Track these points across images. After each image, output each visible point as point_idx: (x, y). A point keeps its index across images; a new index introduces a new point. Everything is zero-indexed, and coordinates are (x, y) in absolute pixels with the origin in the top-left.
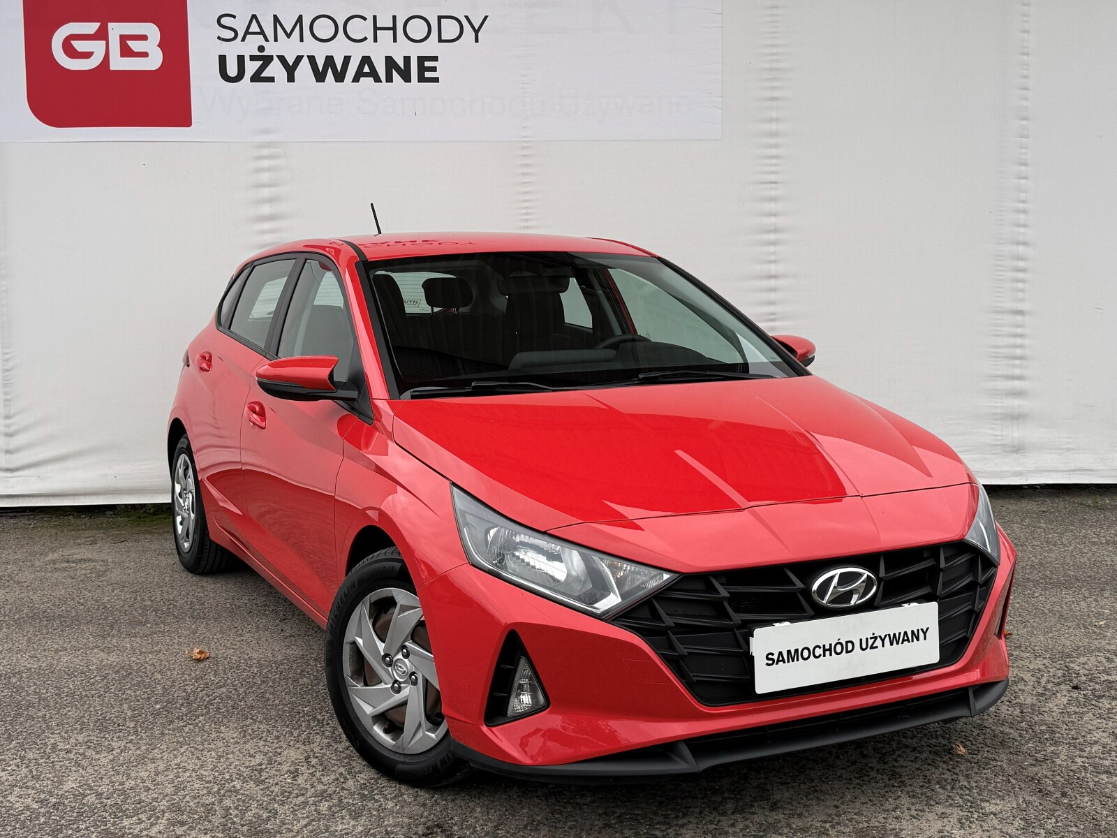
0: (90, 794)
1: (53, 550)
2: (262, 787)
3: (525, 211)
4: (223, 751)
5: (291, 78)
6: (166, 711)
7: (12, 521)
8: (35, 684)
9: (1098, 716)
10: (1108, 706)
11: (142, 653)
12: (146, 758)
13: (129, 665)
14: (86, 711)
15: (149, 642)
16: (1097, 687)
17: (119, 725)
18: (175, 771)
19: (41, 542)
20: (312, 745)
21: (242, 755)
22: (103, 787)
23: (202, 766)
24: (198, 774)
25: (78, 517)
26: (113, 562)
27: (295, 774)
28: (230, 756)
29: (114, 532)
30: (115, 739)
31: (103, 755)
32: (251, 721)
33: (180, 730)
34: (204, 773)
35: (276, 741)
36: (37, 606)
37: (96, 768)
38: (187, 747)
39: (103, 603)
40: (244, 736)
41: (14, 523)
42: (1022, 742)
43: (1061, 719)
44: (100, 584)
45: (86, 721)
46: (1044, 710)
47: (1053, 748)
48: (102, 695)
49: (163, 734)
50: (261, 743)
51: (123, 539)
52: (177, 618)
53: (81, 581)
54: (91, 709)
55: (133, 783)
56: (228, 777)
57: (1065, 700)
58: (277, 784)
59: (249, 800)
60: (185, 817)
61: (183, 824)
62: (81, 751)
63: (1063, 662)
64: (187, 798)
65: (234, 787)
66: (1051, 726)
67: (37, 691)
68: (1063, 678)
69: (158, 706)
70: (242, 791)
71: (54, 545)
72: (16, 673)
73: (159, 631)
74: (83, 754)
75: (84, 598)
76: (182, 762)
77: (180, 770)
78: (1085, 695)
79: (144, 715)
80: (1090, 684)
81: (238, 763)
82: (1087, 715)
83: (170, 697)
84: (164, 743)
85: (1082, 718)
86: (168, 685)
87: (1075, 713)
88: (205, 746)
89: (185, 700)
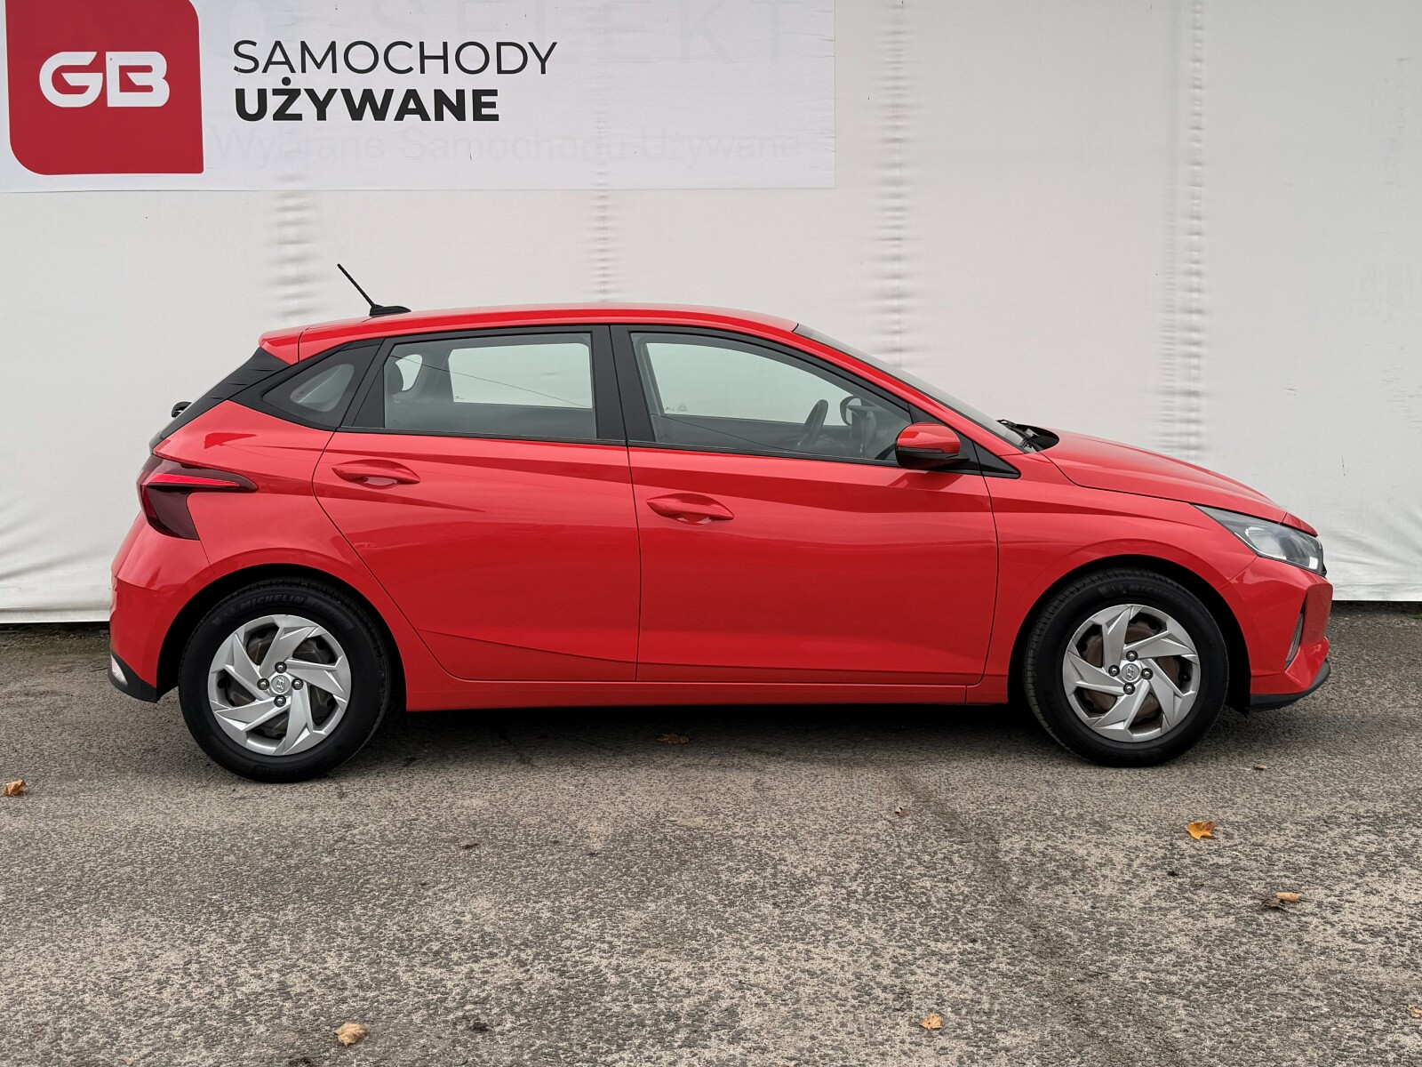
1: (17, 679)
2: (116, 1001)
3: (602, 272)
4: (91, 952)
5: (321, 116)
6: (48, 896)
9: (1187, 913)
10: (1204, 900)
13: (33, 833)
16: (1200, 873)
18: (21, 978)
19: (9, 669)
20: (201, 946)
21: (110, 958)
23: (57, 971)
24: (47, 982)
25: (66, 637)
27: (162, 985)
28: (96, 959)
29: (100, 657)
32: (143, 911)
33: (52, 922)
34: (56, 981)
35: (160, 939)
38: (50, 945)
39: (42, 750)
40: (125, 932)
42: (1079, 948)
43: (1140, 916)
46: (1122, 903)
47: (1115, 957)
50: (142, 941)
53: (31, 720)
56: (81, 987)
57: (1153, 891)
58: (135, 998)
63: (1169, 838)
65: (82, 1001)
66: (1123, 926)
68: (1162, 861)
71: (22, 672)
76: (35, 965)
77: (27, 977)
78: (1181, 884)
79: (18, 901)
80: (1193, 869)
81: (101, 969)
82: (1173, 912)
83: (61, 877)
84: (24, 939)
85: (1165, 915)
86: (65, 862)
87: (1160, 909)
88: (73, 945)
89: (77, 880)
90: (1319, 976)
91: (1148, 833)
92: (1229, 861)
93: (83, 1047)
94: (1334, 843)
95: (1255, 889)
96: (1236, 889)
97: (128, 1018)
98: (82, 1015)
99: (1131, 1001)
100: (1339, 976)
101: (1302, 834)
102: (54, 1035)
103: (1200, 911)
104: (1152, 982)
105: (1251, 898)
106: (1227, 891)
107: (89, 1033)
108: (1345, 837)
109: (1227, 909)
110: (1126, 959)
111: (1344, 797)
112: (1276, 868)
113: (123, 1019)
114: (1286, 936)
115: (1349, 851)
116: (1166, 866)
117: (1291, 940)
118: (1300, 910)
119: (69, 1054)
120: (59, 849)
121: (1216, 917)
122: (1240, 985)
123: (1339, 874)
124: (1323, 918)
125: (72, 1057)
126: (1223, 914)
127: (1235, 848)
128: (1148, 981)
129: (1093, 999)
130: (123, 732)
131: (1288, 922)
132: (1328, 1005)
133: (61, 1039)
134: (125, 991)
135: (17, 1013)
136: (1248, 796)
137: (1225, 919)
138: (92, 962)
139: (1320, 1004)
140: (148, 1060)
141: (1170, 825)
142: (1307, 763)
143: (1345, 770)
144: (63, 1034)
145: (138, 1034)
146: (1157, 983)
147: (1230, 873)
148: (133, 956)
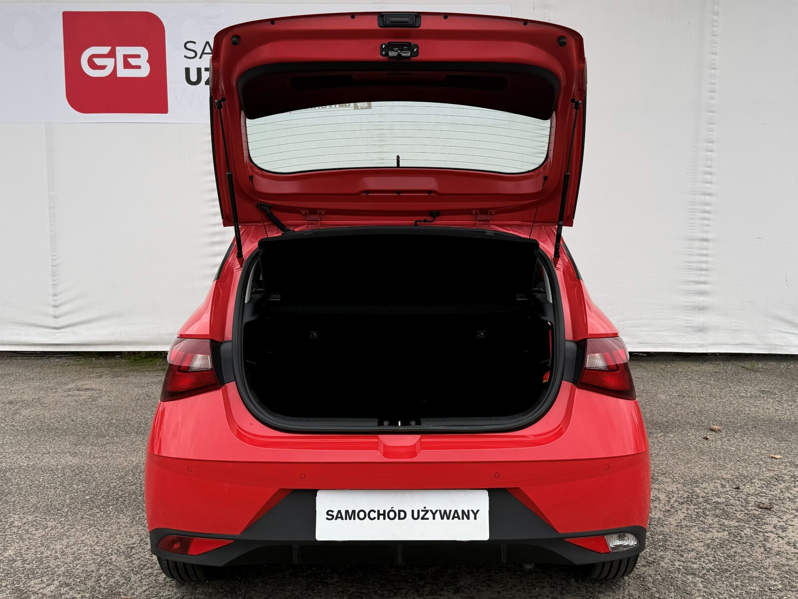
0: (20, 560)
1: (73, 381)
2: (129, 560)
4: (115, 532)
6: (92, 501)
7: (57, 360)
8: (20, 477)
9: (701, 529)
10: (711, 522)
11: (94, 458)
12: (65, 535)
13: (83, 466)
14: (42, 498)
15: (102, 450)
16: (708, 506)
17: (58, 510)
18: (79, 545)
19: (69, 376)
21: (125, 536)
22: (29, 555)
23: (97, 543)
24: (93, 548)
25: (98, 359)
26: (106, 392)
28: (118, 536)
29: (116, 370)
30: (51, 520)
31: (39, 531)
33: (93, 515)
34: (97, 548)
36: (46, 420)
37: (31, 541)
38: (93, 528)
39: (87, 421)
40: (132, 522)
41: (57, 362)
43: (675, 530)
44: (91, 406)
45: (39, 506)
46: (666, 523)
47: (662, 553)
48: (57, 487)
49: (82, 518)
51: (119, 375)
52: (127, 433)
53: (81, 404)
54: (46, 497)
55: (49, 553)
56: (110, 552)
57: (682, 516)
58: (139, 559)
59: (116, 570)
60: (71, 580)
61: (67, 585)
62: (27, 528)
63: (690, 487)
64: (78, 567)
65: (111, 559)
66: (667, 536)
67: (19, 482)
68: (687, 499)
69: (88, 497)
70: (114, 563)
71: (75, 378)
72: (12, 469)
73: (112, 442)
74: (28, 530)
75: (76, 416)
76: (86, 539)
77: (82, 545)
78: (697, 513)
79: (76, 503)
80: (704, 504)
81: (120, 542)
82: (694, 528)
83: (98, 491)
84: (80, 524)
85: (689, 530)
86: (100, 482)
87: (686, 526)
88: (105, 528)
89: (106, 493)
90: (776, 567)
91: (679, 483)
92: (724, 500)
93: (112, 585)
94: (782, 492)
95: (739, 517)
96: (728, 516)
97: (135, 570)
98: (111, 567)
99: (672, 578)
100: (787, 568)
101: (764, 486)
102: (97, 577)
103: (709, 528)
104: (683, 568)
105: (737, 522)
106: (723, 517)
107: (115, 577)
108: (788, 488)
109: (723, 528)
110: (669, 554)
111: (786, 465)
112: (750, 505)
113: (133, 570)
114: (757, 544)
115: (790, 496)
116: (689, 502)
117: (760, 546)
118: (764, 530)
119: (105, 589)
120: (97, 475)
121: (718, 532)
122: (732, 571)
123: (785, 510)
124: (777, 534)
125: (106, 590)
126: (721, 530)
127: (727, 493)
128: (681, 567)
129: (651, 577)
130: (129, 411)
131: (757, 536)
132: (782, 584)
133: (101, 580)
134: (133, 554)
135: (77, 565)
136: (733, 464)
137: (722, 533)
138: (116, 538)
139: (777, 583)
140: (147, 592)
141: (691, 479)
142: (765, 445)
143: (787, 450)
144: (102, 577)
145: (140, 578)
146: (685, 568)
147: (725, 507)
148: (137, 536)
